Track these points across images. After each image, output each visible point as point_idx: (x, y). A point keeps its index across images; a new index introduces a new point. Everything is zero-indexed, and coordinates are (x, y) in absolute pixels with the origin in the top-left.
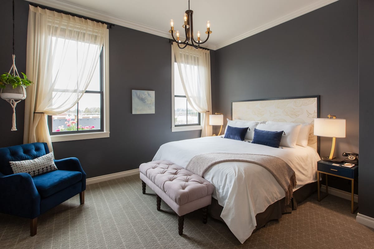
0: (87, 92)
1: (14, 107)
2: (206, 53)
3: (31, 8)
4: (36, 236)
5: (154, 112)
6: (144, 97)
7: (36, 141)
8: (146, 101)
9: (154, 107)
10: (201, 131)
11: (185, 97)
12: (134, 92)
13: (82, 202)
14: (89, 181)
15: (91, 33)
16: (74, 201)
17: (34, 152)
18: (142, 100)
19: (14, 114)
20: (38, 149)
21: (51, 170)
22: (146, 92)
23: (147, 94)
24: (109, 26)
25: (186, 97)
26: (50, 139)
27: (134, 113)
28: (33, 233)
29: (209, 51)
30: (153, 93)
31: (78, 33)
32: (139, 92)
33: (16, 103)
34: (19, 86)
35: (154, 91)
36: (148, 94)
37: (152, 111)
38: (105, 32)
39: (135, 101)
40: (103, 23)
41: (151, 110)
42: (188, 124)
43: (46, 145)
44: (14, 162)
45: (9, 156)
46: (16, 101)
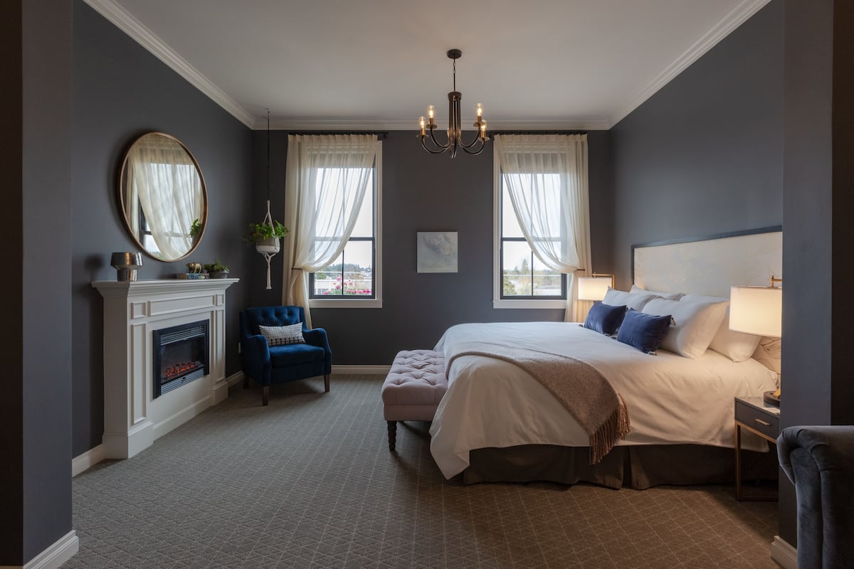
0: (352, 239)
1: (269, 261)
2: (576, 143)
3: (290, 137)
4: (266, 407)
5: (456, 270)
6: (437, 242)
7: (292, 305)
8: (441, 250)
9: (455, 262)
10: (564, 311)
11: (523, 239)
12: (420, 234)
13: (327, 390)
14: (335, 369)
15: (355, 152)
16: (319, 386)
17: (286, 316)
18: (435, 249)
19: (269, 269)
20: (291, 314)
21: (299, 342)
22: (441, 235)
23: (443, 238)
24: (382, 135)
25: (525, 240)
26: (308, 303)
27: (419, 271)
28: (265, 404)
29: (585, 136)
30: (453, 237)
31: (339, 156)
32: (428, 235)
33: (270, 257)
34: (270, 237)
35: (457, 233)
36: (445, 237)
37: (453, 267)
38: (376, 146)
39: (422, 250)
40: (370, 133)
41: (450, 265)
42: (534, 294)
43: (302, 310)
44: (263, 327)
45: (261, 318)
46: (270, 254)
